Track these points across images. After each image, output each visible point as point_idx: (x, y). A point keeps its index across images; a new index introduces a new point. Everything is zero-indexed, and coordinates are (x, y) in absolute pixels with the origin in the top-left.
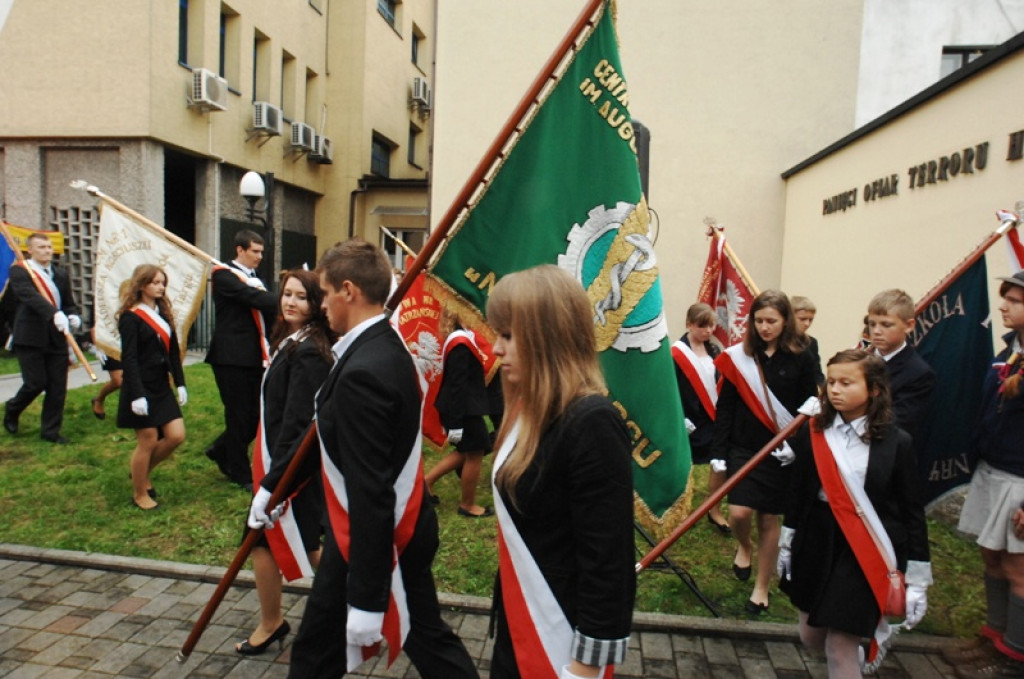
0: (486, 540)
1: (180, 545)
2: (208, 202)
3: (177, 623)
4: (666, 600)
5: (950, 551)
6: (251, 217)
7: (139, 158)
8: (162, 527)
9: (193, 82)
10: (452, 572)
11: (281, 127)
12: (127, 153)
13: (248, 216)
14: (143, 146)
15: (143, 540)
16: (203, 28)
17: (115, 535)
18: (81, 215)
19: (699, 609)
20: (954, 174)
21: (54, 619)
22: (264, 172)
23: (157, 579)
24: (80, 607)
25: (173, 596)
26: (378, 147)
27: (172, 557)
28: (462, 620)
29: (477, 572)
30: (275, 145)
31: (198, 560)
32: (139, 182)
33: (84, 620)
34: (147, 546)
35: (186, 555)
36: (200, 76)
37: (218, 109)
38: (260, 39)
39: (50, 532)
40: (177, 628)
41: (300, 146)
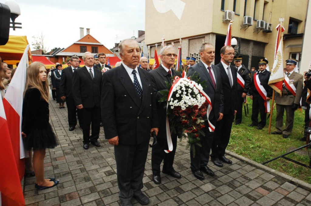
9: (225, 15)
11: (252, 22)
12: (207, 38)
14: (210, 36)
22: (237, 37)
41: (259, 28)
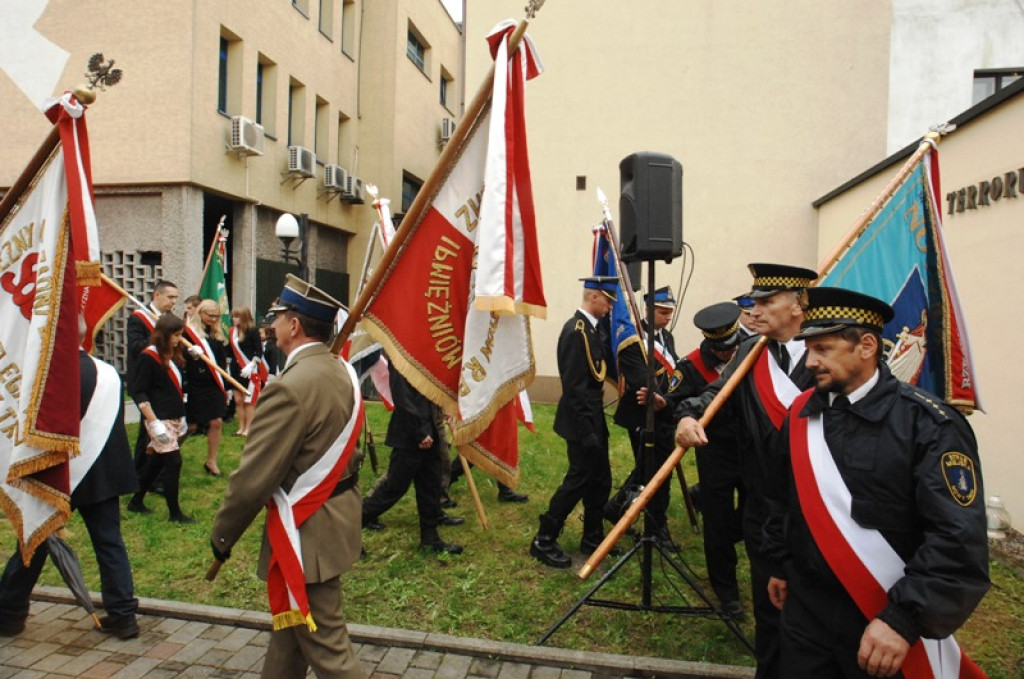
0: (522, 583)
1: (215, 587)
2: (244, 243)
3: (212, 670)
4: (713, 649)
5: (1016, 595)
6: (286, 257)
7: (180, 202)
8: (198, 568)
9: (231, 129)
10: (488, 617)
11: (314, 169)
12: (168, 198)
13: (284, 257)
14: (184, 190)
15: (179, 582)
16: (241, 79)
17: (152, 577)
18: (125, 258)
19: (747, 658)
20: (996, 198)
21: (90, 665)
22: (298, 213)
23: (192, 623)
24: (116, 653)
25: (208, 642)
26: (408, 186)
27: (206, 601)
28: (500, 669)
29: (514, 617)
30: (309, 187)
31: (233, 603)
32: (180, 225)
33: (120, 665)
34: (182, 589)
35: (221, 598)
36: (238, 123)
37: (256, 154)
38: (295, 87)
39: (89, 573)
40: (210, 676)
41: (333, 187)
